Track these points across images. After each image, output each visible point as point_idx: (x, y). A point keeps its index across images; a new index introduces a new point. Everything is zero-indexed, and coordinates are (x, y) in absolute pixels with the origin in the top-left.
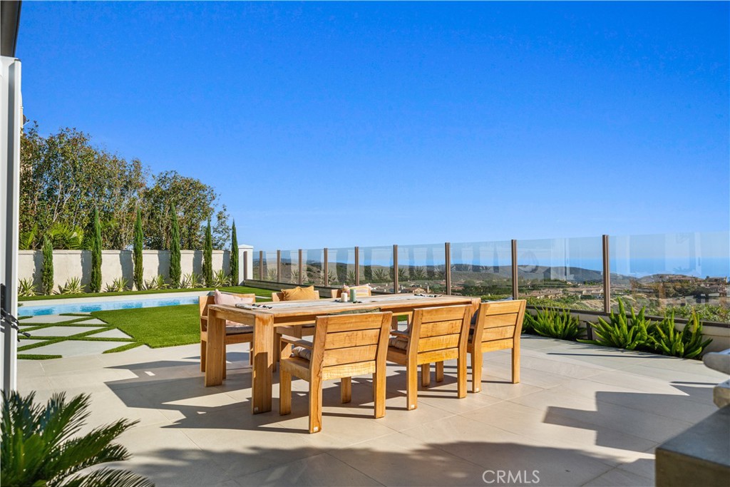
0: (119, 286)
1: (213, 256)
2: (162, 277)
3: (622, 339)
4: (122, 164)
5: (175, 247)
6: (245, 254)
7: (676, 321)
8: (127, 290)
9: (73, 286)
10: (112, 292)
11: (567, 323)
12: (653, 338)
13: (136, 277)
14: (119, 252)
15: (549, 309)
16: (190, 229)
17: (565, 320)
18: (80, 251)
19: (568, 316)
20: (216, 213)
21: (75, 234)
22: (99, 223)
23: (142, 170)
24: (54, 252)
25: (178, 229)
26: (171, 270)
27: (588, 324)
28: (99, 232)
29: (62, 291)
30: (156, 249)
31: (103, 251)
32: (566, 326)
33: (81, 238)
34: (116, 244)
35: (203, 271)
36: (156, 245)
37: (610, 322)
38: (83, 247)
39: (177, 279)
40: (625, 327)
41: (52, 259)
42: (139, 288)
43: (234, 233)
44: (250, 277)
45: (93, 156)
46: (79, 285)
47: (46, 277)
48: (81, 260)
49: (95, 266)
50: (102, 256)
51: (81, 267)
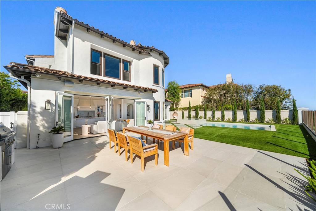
0: (242, 121)
1: (281, 113)
13: (247, 118)
18: (232, 111)
26: (261, 117)
28: (235, 106)
30: (256, 110)
39: (263, 120)
47: (223, 117)
48: (232, 113)
49: (235, 115)
50: (237, 112)
51: (232, 115)
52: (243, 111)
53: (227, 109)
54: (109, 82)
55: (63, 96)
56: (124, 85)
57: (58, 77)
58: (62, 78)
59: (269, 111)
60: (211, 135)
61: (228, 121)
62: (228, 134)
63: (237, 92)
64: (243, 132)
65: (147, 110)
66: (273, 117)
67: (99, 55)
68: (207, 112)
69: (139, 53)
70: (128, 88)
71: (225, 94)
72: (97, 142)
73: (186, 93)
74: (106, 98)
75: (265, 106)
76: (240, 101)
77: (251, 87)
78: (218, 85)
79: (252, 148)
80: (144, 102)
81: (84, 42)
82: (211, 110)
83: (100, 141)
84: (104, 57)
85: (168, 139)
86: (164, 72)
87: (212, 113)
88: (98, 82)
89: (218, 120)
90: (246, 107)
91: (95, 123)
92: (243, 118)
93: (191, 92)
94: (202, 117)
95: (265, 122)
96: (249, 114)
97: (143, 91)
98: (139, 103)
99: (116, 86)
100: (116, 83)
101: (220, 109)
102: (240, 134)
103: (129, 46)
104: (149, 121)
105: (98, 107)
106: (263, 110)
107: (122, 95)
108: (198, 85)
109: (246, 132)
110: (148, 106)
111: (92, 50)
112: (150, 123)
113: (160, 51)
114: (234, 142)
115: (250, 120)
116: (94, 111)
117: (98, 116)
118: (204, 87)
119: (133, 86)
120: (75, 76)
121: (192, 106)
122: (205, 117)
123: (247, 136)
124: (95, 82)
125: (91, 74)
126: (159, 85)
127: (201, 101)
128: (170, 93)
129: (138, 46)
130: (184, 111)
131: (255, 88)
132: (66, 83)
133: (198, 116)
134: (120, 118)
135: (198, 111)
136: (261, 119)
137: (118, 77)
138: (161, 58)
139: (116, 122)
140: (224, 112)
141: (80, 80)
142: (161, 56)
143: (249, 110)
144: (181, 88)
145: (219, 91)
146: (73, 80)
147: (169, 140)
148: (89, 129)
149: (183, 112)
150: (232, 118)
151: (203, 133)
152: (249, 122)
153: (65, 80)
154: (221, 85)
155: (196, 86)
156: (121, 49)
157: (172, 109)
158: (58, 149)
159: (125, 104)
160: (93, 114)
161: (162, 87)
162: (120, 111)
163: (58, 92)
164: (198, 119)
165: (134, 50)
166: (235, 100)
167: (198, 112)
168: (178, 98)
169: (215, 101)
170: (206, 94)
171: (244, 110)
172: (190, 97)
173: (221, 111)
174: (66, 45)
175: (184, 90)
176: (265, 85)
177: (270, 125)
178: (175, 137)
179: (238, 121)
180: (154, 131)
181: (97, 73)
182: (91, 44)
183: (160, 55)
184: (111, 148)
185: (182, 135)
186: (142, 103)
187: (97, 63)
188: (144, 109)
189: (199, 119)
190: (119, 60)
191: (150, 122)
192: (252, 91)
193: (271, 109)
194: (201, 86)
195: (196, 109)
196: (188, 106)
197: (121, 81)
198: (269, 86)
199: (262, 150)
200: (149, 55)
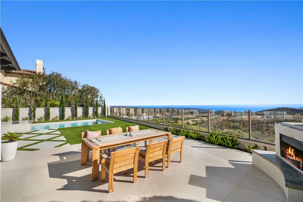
0: (70, 118)
1: (98, 109)
2: (83, 115)
3: (213, 142)
4: (72, 82)
5: (87, 106)
6: (108, 108)
7: (229, 136)
8: (73, 119)
9: (56, 118)
10: (68, 120)
11: (197, 135)
12: (222, 142)
13: (75, 115)
14: (70, 108)
15: (192, 130)
16: (91, 101)
17: (197, 134)
18: (59, 108)
19: (198, 132)
20: (100, 96)
21: (56, 103)
22: (64, 99)
23: (78, 84)
24: (50, 108)
25: (88, 101)
26: (86, 113)
27: (204, 136)
28: (64, 102)
29: (53, 119)
30: (81, 107)
31: (65, 108)
32: (197, 136)
33: (59, 104)
34: (69, 105)
35: (95, 113)
36: (82, 106)
37: (210, 135)
38: (60, 106)
39: (88, 116)
40: (214, 138)
41: (50, 110)
42: (76, 118)
43: (104, 102)
44: (109, 114)
45: (62, 80)
46: (58, 118)
47: (48, 115)
49: (63, 112)
50: (65, 109)
51: (59, 112)
53: (53, 106)
61: (55, 120)
76: (67, 97)
95: (88, 118)
96: (77, 111)
115: (77, 116)
122: (17, 118)
143: (77, 107)
150: (59, 116)
173: (44, 108)
179: (65, 118)
193: (92, 106)
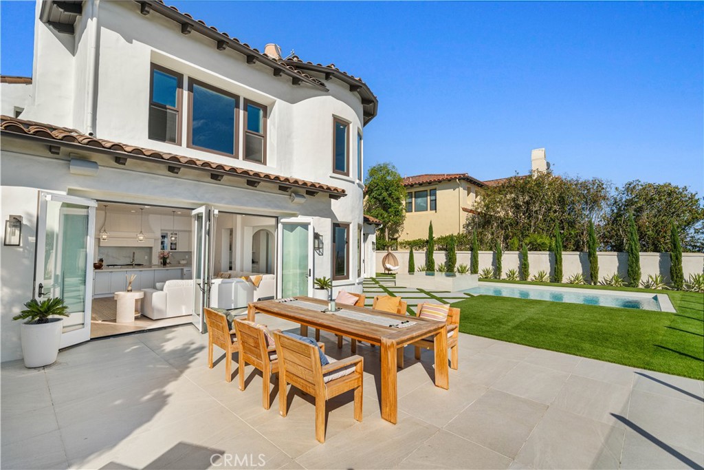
0: (577, 280)
5: (632, 250)
10: (573, 284)
13: (592, 274)
18: (548, 253)
24: (529, 252)
28: (558, 239)
31: (562, 253)
36: (616, 248)
38: (550, 249)
39: (635, 279)
46: (547, 276)
47: (524, 268)
48: (548, 258)
49: (556, 263)
50: (563, 256)
51: (549, 264)
52: (578, 253)
53: (536, 247)
54: (206, 164)
55: (63, 203)
56: (251, 173)
57: (50, 148)
58: (63, 148)
59: (652, 253)
60: (500, 323)
61: (539, 281)
62: (547, 320)
63: (562, 201)
64: (587, 315)
65: (314, 248)
66: (660, 271)
67: (175, 83)
68: (480, 256)
69: (293, 83)
70: (262, 183)
71: (528, 203)
72: (169, 347)
73: (419, 200)
74: (194, 212)
75: (639, 240)
76: (572, 224)
77: (600, 186)
78: (509, 180)
79: (623, 364)
80: (305, 226)
81: (131, 43)
82: (491, 249)
83: (174, 342)
84: (190, 89)
85: (394, 341)
86: (361, 139)
87: (494, 259)
88: (174, 166)
89: (511, 279)
90: (588, 241)
91: (158, 285)
92: (581, 272)
93: (433, 198)
94: (465, 268)
95: (640, 286)
96: (597, 261)
97: (303, 191)
98: (291, 227)
99: (225, 177)
100: (227, 169)
101: (517, 246)
102: (580, 322)
103: (265, 60)
104: (319, 281)
105: (163, 237)
106: (634, 250)
107: (243, 204)
108: (456, 178)
109: (595, 315)
110: (316, 236)
111: (155, 68)
112: (322, 288)
113: (352, 78)
114: (568, 346)
115: (600, 279)
116: (151, 248)
117: (164, 263)
118: (471, 183)
119: (277, 178)
120: (103, 143)
121: (436, 236)
122: (474, 269)
123: (600, 327)
124: (162, 166)
125: (150, 138)
126: (347, 174)
127: (464, 221)
128: (375, 198)
129: (290, 63)
130: (414, 251)
131: (613, 189)
132: (74, 165)
133: (454, 267)
134: (231, 269)
135: (454, 252)
136: (629, 276)
137: (229, 150)
138: (355, 98)
139: (222, 283)
140: (527, 257)
141: (119, 155)
142: (356, 93)
143: (595, 250)
144: (405, 186)
145: (513, 195)
146: (96, 157)
147: (398, 344)
148: (139, 303)
149: (411, 254)
150: (550, 273)
151: (475, 318)
152: (595, 284)
153: (69, 154)
154: (517, 179)
155: (449, 181)
156: (242, 68)
157: (380, 246)
158: (43, 371)
159: (245, 228)
160: (146, 257)
161: (357, 181)
162: (231, 249)
163: (48, 193)
164: (454, 276)
165: (277, 72)
166: (557, 222)
167: (454, 255)
168: (397, 213)
169: (502, 223)
170: (476, 204)
171: (582, 251)
172: (431, 210)
173: (518, 252)
174: (73, 50)
175: (413, 190)
176: (642, 183)
177: (655, 295)
178: (414, 334)
179: (565, 280)
180: (343, 313)
181: (167, 137)
182: (152, 51)
183: (351, 90)
184: (214, 364)
185: (432, 328)
186: (299, 227)
187: (167, 106)
188: (307, 247)
189: (457, 274)
190: (233, 99)
191: (323, 285)
192: (604, 198)
193: (656, 250)
194: (462, 181)
195: (449, 245)
196: (426, 237)
197: (241, 164)
198: (650, 186)
199: (649, 369)
200: (322, 89)
